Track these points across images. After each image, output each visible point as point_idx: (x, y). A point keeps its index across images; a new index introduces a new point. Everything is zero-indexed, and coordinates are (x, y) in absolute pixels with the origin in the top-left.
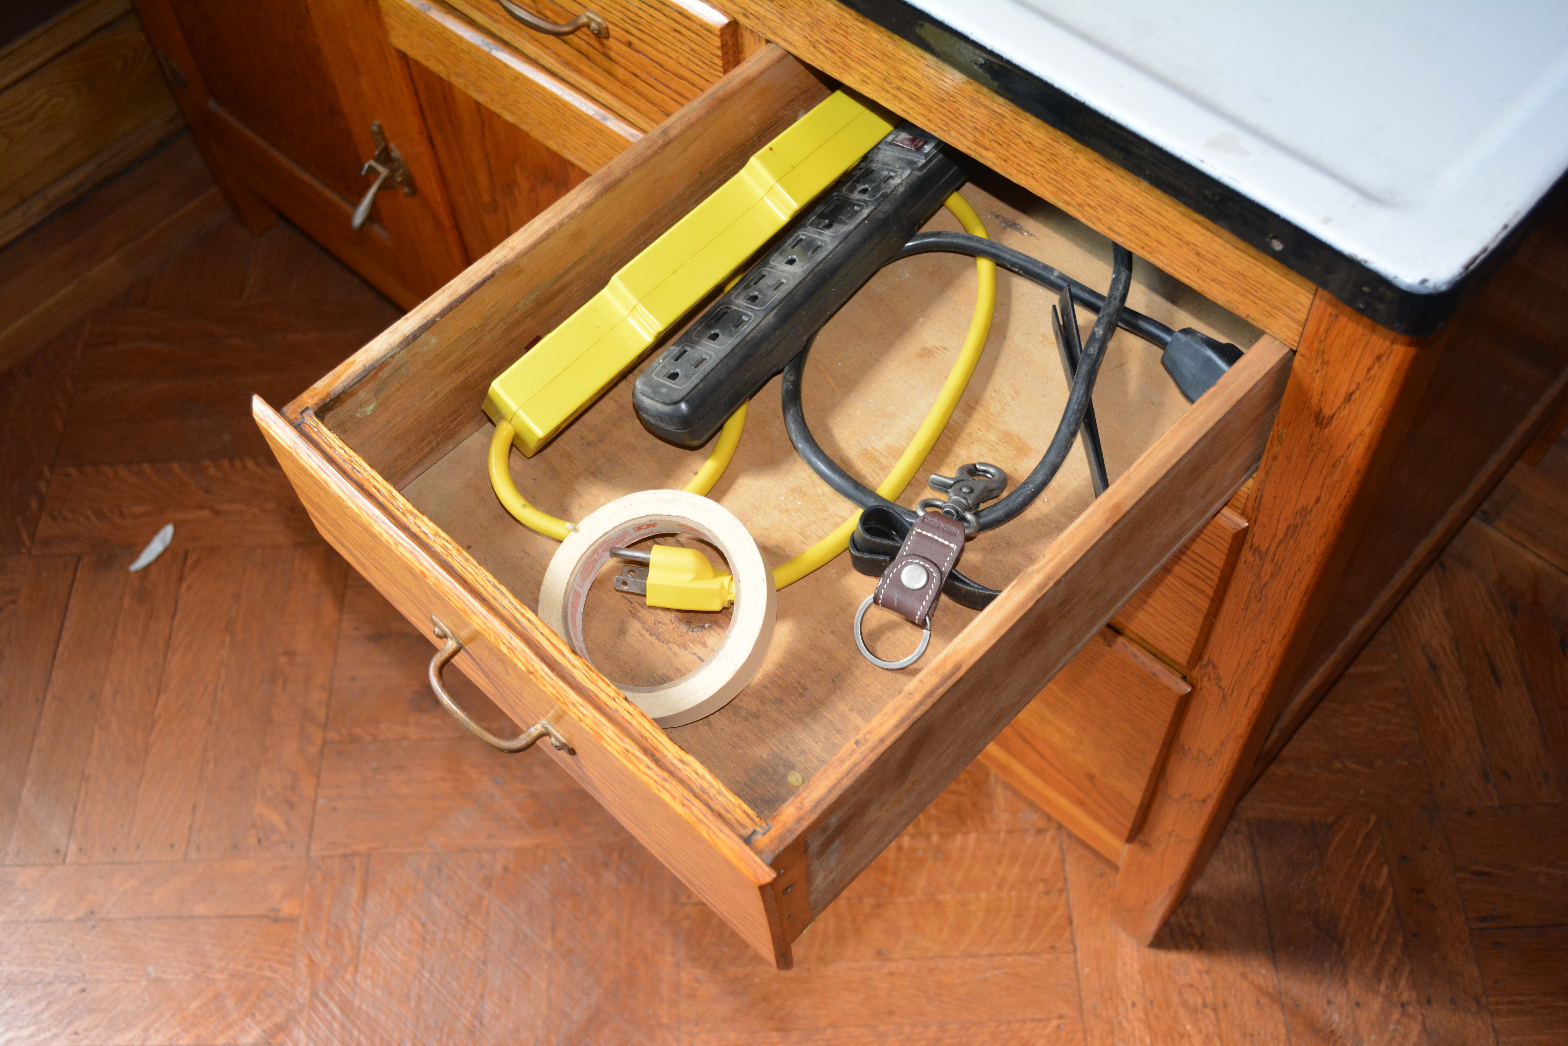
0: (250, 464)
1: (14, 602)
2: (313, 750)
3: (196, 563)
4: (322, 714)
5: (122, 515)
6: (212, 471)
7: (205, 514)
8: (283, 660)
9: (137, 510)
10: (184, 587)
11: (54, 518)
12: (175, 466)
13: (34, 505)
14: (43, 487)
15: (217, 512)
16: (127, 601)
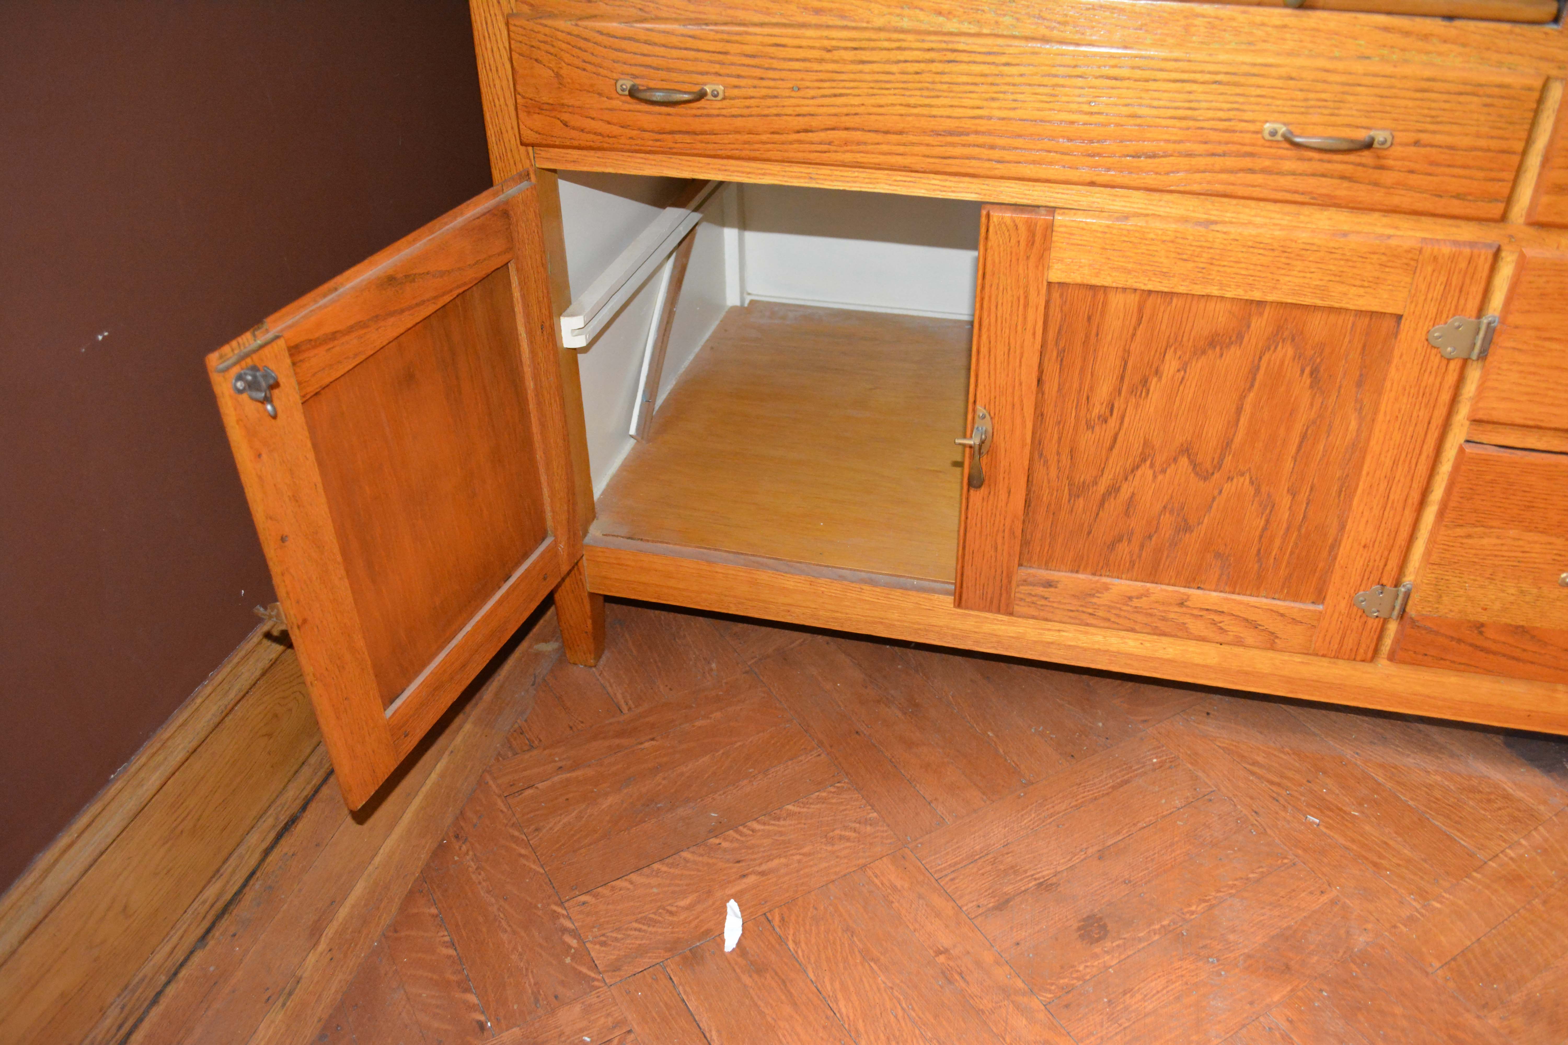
0: (755, 825)
1: (630, 1032)
2: (1041, 1016)
3: (782, 919)
4: (1020, 984)
5: (671, 913)
6: (725, 845)
7: (752, 879)
8: (941, 959)
9: (682, 903)
10: (791, 945)
11: (603, 944)
12: (685, 854)
13: (574, 943)
14: (568, 924)
15: (762, 874)
16: (746, 979)
